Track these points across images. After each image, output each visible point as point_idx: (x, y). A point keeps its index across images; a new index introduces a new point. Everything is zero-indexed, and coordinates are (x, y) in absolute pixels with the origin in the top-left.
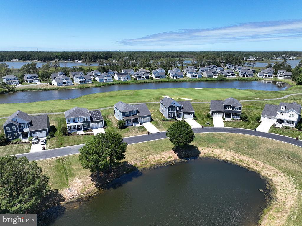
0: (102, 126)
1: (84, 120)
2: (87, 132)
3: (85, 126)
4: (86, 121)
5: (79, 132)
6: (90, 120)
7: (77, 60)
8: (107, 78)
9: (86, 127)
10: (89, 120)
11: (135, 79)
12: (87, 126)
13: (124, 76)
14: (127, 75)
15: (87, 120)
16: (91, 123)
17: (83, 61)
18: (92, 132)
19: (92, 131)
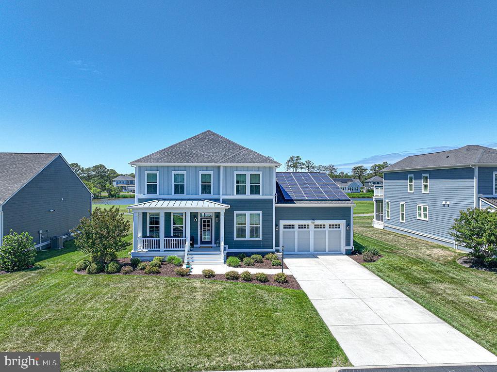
0: (343, 248)
1: (240, 190)
2: (249, 265)
3: (241, 232)
4: (248, 196)
6: (273, 197)
9: (248, 237)
10: (268, 193)
12: (254, 231)
15: (255, 190)
16: (282, 214)
18: (286, 272)
19: (282, 266)
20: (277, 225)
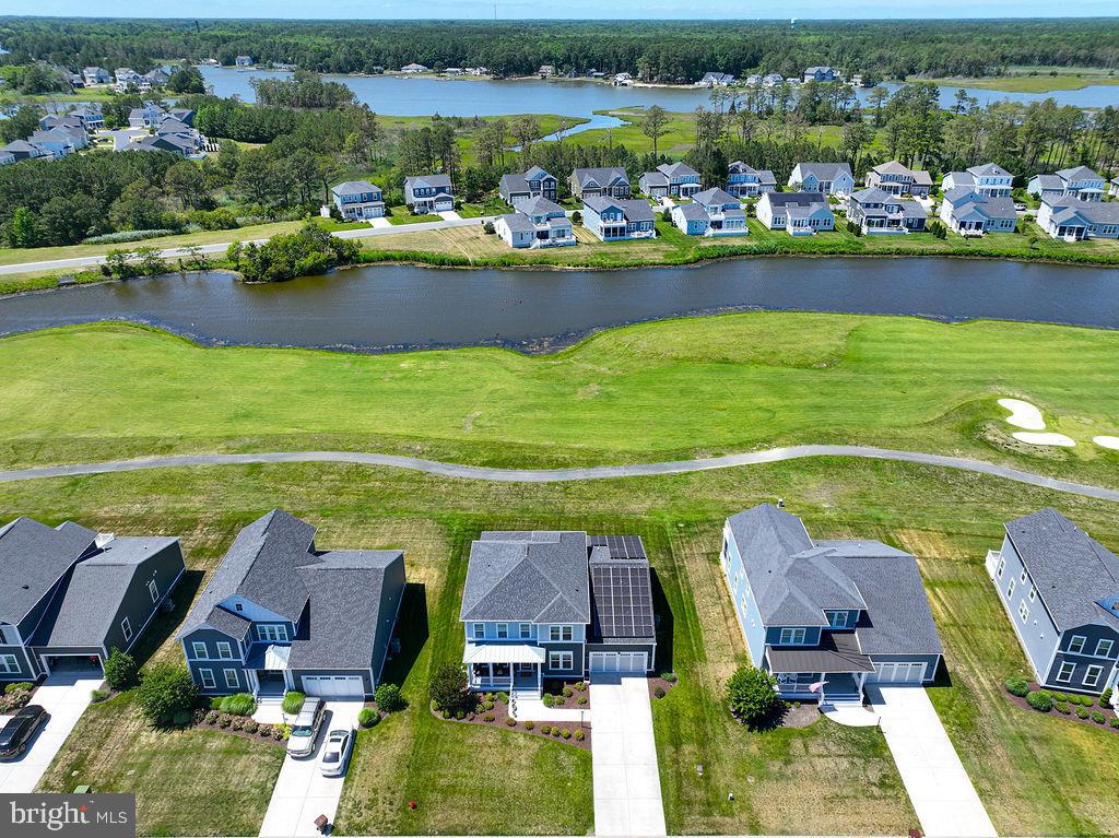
0: (646, 670)
1: (555, 637)
2: (561, 705)
3: (556, 665)
4: (561, 641)
5: (519, 693)
6: (583, 639)
7: (620, 77)
8: (721, 217)
9: (561, 668)
10: (580, 638)
11: (854, 229)
12: (566, 664)
13: (803, 210)
14: (815, 207)
16: (590, 650)
17: (641, 79)
18: (587, 716)
19: (585, 704)
20: (587, 655)
